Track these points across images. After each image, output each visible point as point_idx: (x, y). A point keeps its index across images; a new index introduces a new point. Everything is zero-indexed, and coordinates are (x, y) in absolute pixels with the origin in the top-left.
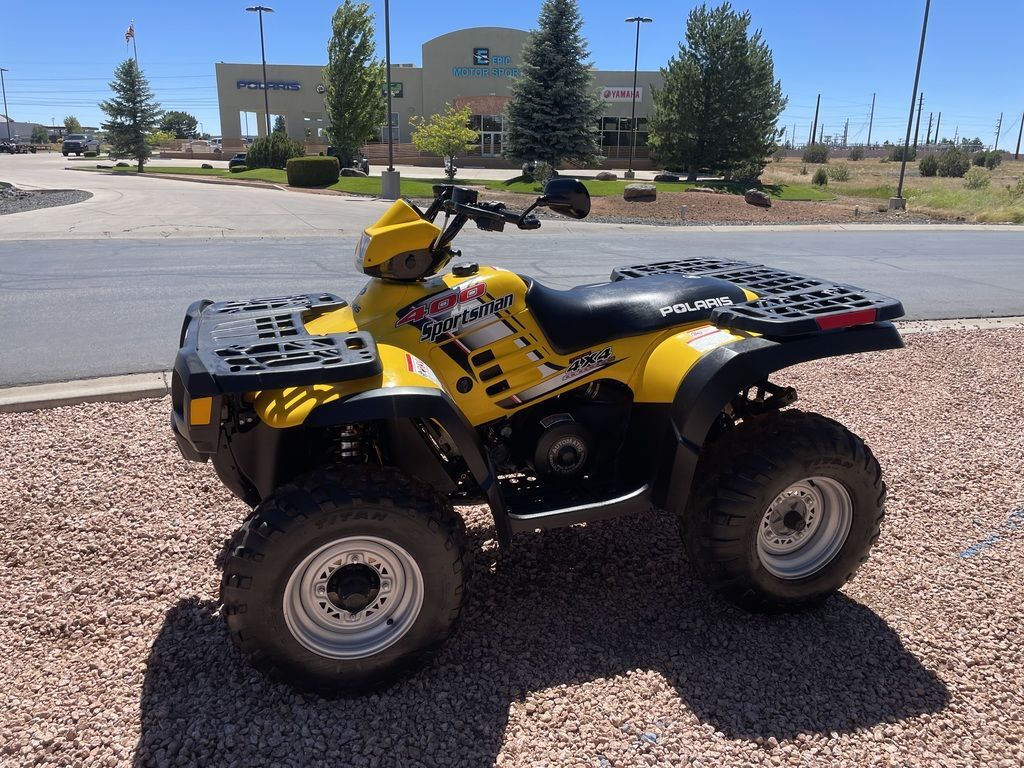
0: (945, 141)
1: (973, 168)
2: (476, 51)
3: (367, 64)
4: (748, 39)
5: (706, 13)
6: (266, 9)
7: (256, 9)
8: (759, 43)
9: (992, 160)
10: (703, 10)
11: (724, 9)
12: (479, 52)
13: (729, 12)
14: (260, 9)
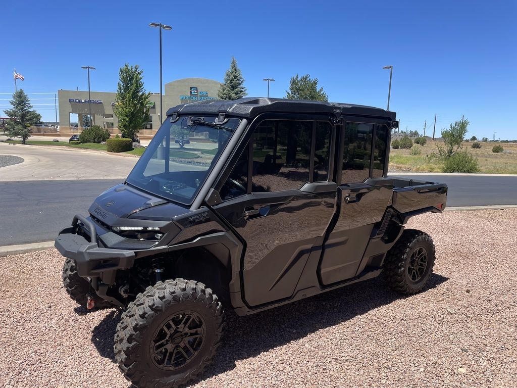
0: (402, 132)
1: (415, 145)
2: (191, 88)
3: (140, 94)
4: (317, 91)
5: (298, 79)
6: (92, 68)
7: (86, 68)
8: (322, 93)
9: (422, 141)
10: (297, 77)
11: (306, 77)
12: (193, 89)
13: (308, 79)
14: (89, 68)
